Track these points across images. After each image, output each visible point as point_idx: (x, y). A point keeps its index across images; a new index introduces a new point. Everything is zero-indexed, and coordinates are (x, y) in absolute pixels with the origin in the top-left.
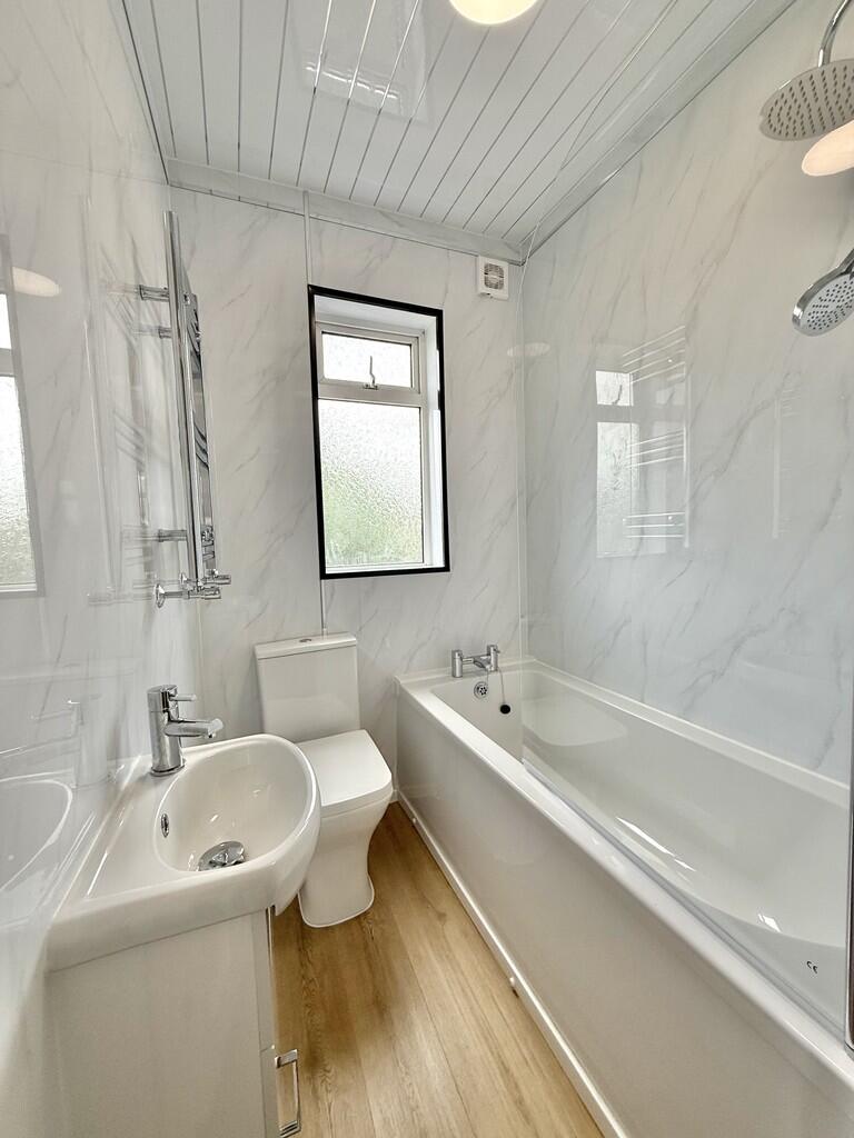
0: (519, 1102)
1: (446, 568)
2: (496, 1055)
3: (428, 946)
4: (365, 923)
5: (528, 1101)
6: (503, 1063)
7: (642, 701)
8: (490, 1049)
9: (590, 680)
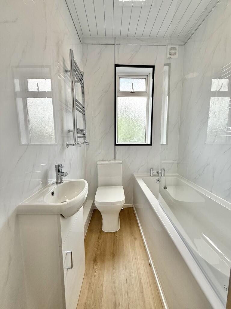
0: (142, 292)
1: (151, 145)
2: (139, 277)
3: (130, 245)
4: (115, 234)
5: (145, 293)
6: (140, 280)
7: (211, 192)
8: (138, 276)
9: (194, 183)
